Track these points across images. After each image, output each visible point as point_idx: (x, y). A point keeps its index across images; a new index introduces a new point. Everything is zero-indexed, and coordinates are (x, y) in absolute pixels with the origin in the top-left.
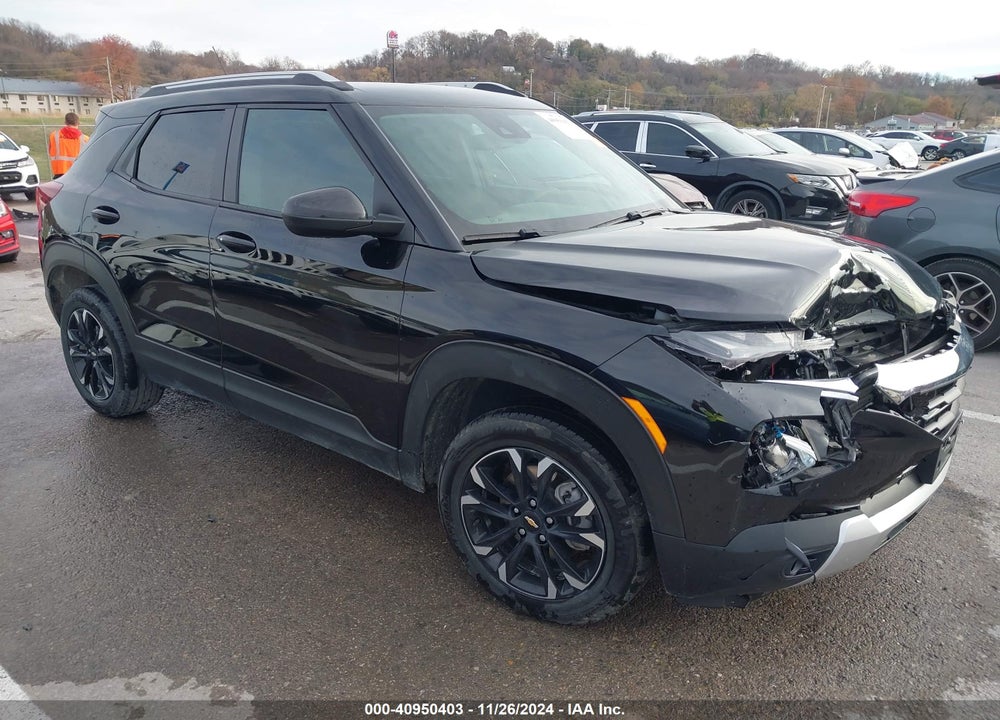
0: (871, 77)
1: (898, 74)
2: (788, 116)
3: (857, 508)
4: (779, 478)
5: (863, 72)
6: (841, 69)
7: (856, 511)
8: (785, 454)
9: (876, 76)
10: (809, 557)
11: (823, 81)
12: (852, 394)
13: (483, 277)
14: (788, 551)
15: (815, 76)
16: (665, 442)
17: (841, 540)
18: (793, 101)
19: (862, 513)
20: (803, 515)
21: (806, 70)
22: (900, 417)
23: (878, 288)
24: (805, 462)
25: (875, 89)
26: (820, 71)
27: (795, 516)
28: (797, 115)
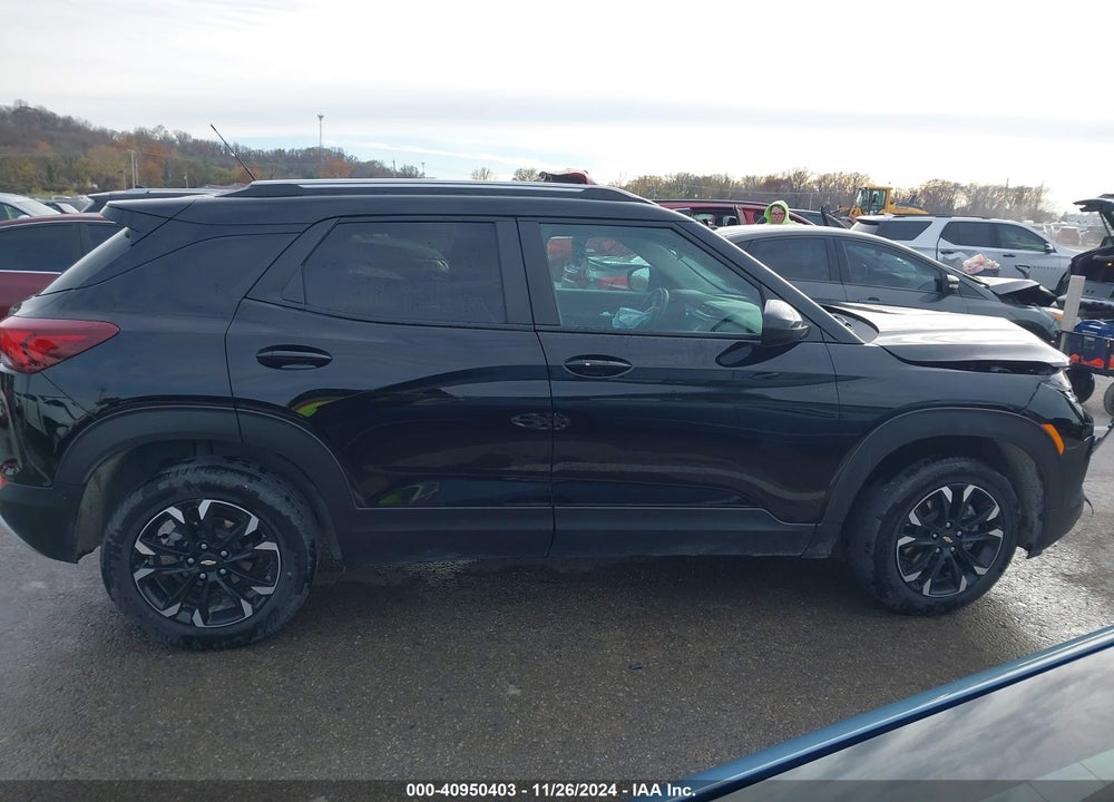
0: (167, 143)
1: (196, 141)
2: (84, 182)
5: (158, 136)
6: (132, 131)
9: (173, 142)
11: (114, 144)
13: (904, 361)
15: (103, 137)
16: (1063, 447)
18: (87, 164)
21: (91, 129)
25: (176, 156)
26: (109, 132)
28: (93, 181)
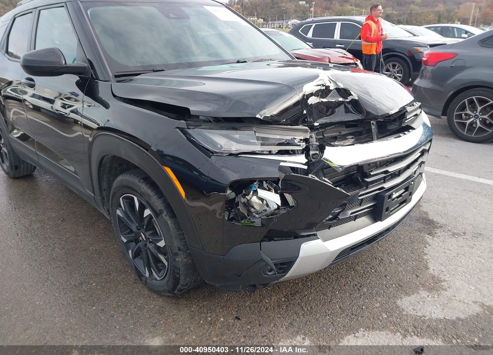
3: (314, 235)
4: (257, 216)
7: (314, 237)
8: (260, 202)
10: (275, 265)
12: (303, 164)
13: (115, 96)
14: (262, 260)
16: (184, 193)
17: (301, 254)
19: (319, 238)
20: (276, 239)
22: (316, 179)
23: (350, 98)
24: (271, 207)
27: (270, 239)
